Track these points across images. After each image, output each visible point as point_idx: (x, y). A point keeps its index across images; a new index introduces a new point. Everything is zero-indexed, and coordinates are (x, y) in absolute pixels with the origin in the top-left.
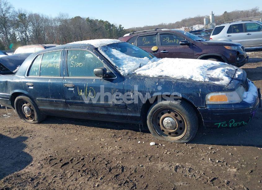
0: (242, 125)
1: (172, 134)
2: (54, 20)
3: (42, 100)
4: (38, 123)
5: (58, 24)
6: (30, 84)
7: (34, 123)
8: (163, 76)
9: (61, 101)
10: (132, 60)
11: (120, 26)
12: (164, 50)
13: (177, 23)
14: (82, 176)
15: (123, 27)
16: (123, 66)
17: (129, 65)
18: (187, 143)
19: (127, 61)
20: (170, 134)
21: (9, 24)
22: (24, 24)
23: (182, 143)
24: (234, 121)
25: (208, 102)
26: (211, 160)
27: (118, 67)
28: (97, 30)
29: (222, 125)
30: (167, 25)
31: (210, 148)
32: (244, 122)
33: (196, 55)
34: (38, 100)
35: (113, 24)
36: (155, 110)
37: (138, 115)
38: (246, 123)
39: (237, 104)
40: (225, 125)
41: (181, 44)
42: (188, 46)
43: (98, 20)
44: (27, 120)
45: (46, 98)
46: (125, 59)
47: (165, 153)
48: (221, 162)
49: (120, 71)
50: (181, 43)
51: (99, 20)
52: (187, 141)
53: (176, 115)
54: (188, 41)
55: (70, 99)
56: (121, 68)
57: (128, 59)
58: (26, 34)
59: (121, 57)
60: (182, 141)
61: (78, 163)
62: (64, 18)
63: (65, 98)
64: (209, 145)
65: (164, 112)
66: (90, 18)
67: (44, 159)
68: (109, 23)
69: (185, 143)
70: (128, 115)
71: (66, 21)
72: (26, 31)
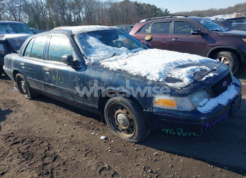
0: (192, 136)
1: (125, 131)
2: (105, 3)
3: (30, 79)
4: (31, 99)
5: (108, 7)
6: (23, 64)
7: (28, 99)
8: (122, 70)
9: (42, 83)
10: (104, 49)
11: (166, 10)
12: (176, 39)
13: (229, 8)
14: (18, 158)
15: (169, 12)
16: (91, 55)
17: (98, 54)
18: (136, 143)
19: (99, 50)
20: (123, 130)
21: (66, 6)
22: (79, 6)
23: (132, 142)
24: (182, 130)
25: (155, 105)
26: (144, 168)
27: (85, 55)
28: (142, 13)
29: (170, 132)
30: (217, 11)
31: (154, 154)
32: (194, 134)
33: (208, 46)
34: (28, 79)
35: (159, 8)
36: (109, 104)
37: (97, 106)
38: (197, 135)
39: (187, 112)
40: (173, 133)
41: (193, 34)
42: (201, 36)
43: (145, 4)
44: (24, 95)
45: (33, 78)
46: (98, 48)
47: (107, 150)
48: (153, 173)
49: (86, 60)
50: (193, 32)
51: (147, 4)
52: (136, 141)
53: (128, 113)
54: (202, 30)
55: (47, 81)
56: (88, 57)
57: (102, 48)
58: (80, 15)
59: (95, 46)
60: (132, 140)
61: (26, 144)
62: (113, 1)
63: (44, 80)
64: (157, 150)
65: (118, 107)
66: (138, 2)
67: (5, 135)
68: (156, 7)
69: (134, 143)
70: (89, 105)
71: (115, 4)
72: (80, 13)
